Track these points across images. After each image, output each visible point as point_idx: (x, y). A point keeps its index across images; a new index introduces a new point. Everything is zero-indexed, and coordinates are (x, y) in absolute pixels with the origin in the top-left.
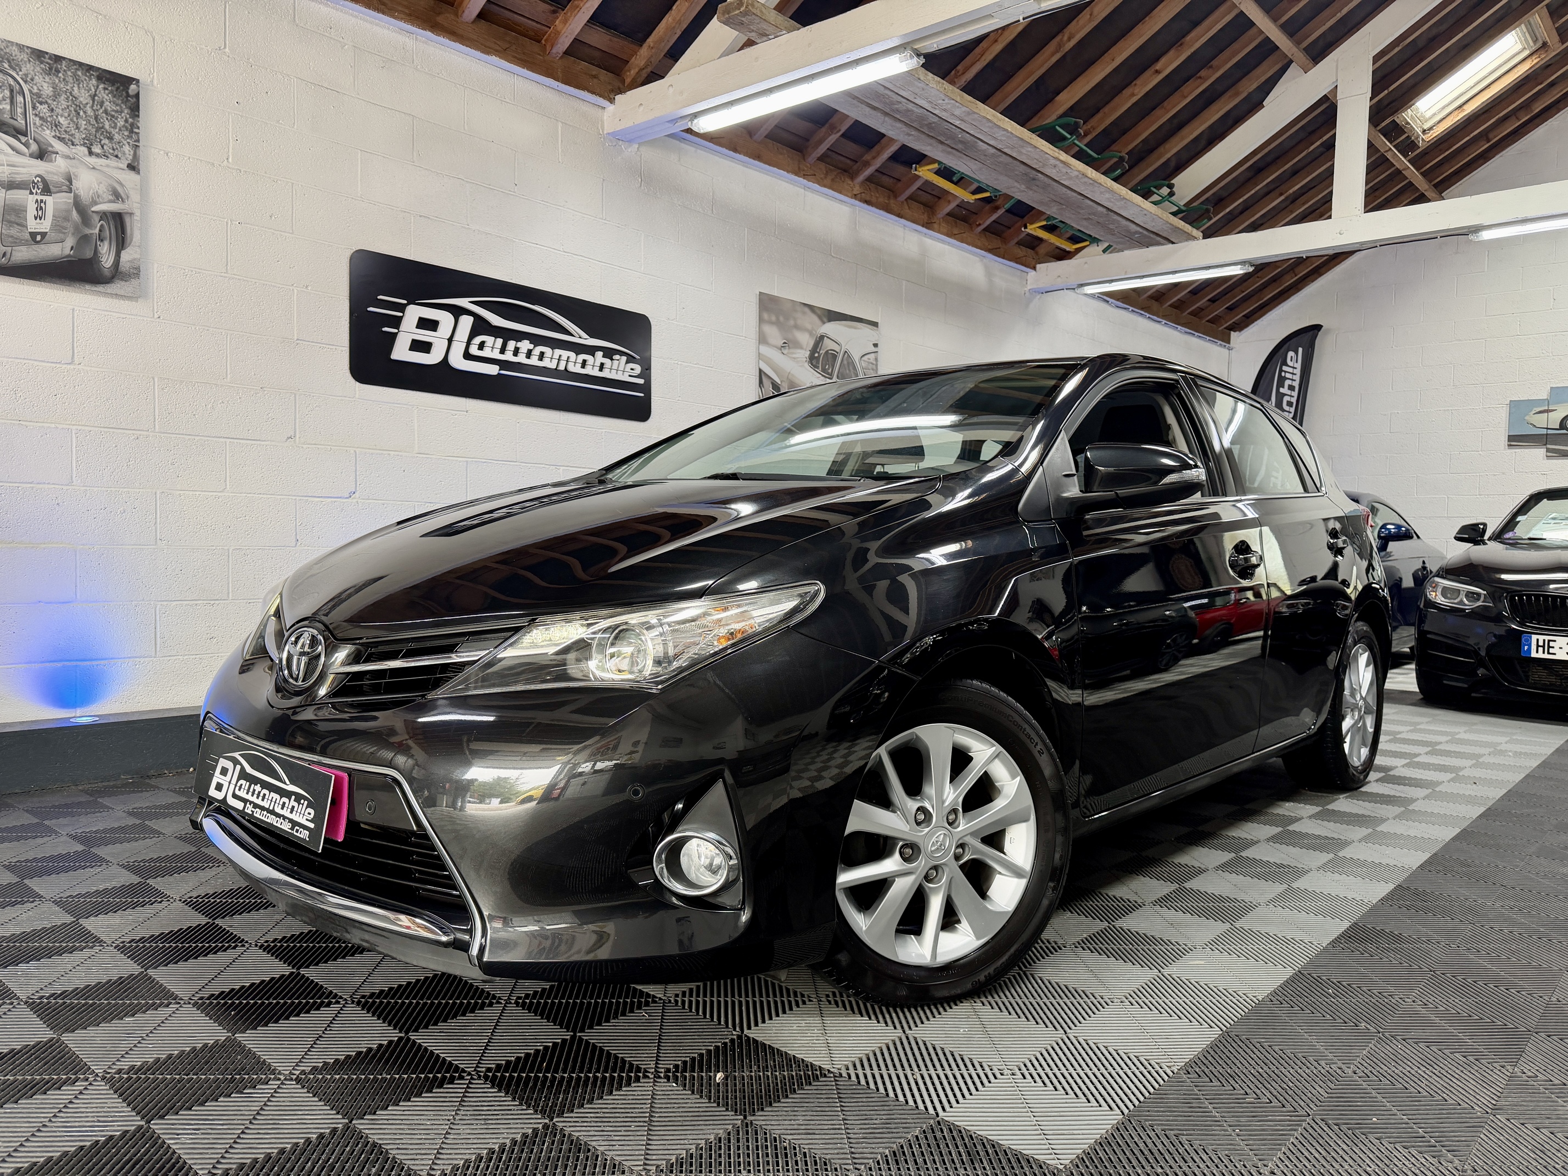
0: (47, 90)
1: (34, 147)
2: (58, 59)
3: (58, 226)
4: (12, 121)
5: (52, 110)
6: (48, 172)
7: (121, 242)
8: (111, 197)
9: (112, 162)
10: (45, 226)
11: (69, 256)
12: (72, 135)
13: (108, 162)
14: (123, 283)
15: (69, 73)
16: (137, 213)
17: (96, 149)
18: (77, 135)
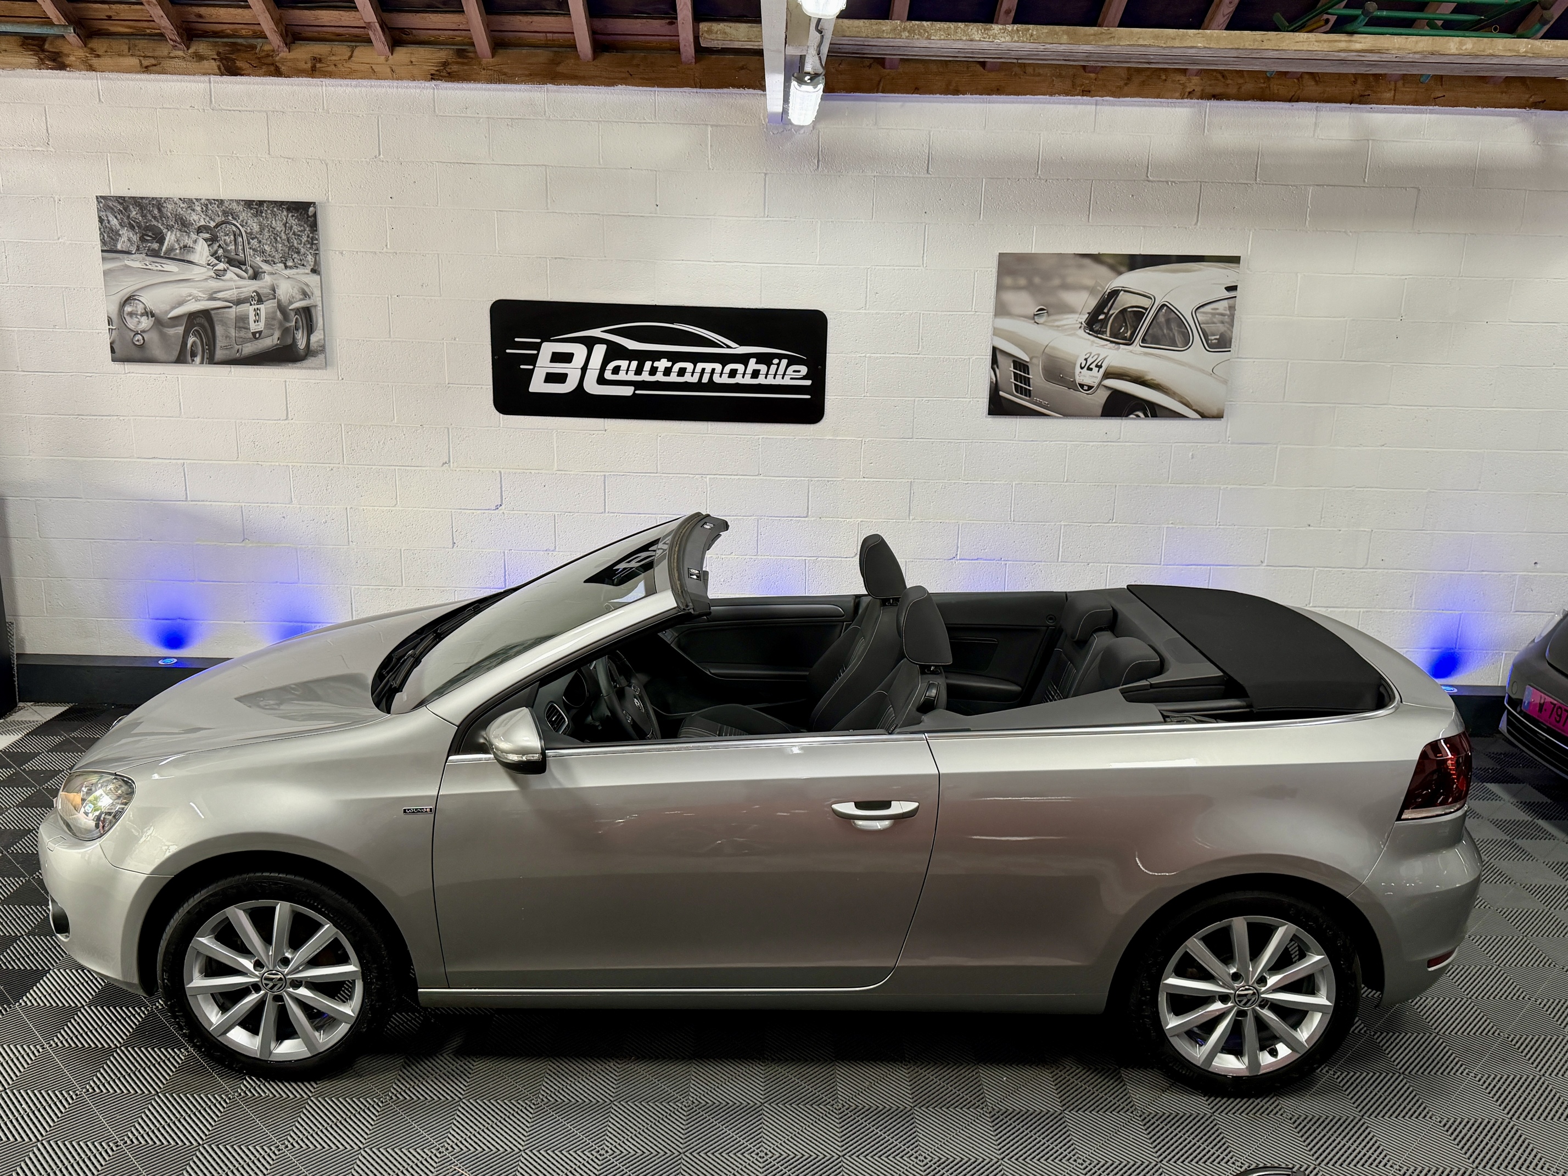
0: (256, 228)
1: (251, 271)
2: (261, 203)
3: (268, 325)
4: (237, 257)
5: (260, 242)
6: (260, 288)
7: (310, 329)
8: (301, 297)
9: (301, 270)
10: (261, 326)
11: (277, 344)
12: (274, 257)
13: (298, 270)
14: (313, 358)
15: (269, 211)
16: (320, 304)
17: (290, 263)
18: (277, 256)
